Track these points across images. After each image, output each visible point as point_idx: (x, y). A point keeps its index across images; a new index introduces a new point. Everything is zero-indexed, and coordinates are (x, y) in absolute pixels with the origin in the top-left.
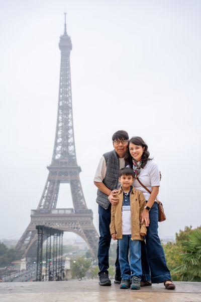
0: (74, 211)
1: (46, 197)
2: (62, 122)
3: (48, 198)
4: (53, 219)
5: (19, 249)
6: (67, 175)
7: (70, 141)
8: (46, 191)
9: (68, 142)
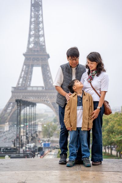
0: (44, 89)
1: (23, 77)
2: (34, 17)
3: (25, 78)
4: (28, 94)
5: (3, 116)
6: (38, 61)
7: (41, 33)
8: (23, 73)
9: (39, 34)
